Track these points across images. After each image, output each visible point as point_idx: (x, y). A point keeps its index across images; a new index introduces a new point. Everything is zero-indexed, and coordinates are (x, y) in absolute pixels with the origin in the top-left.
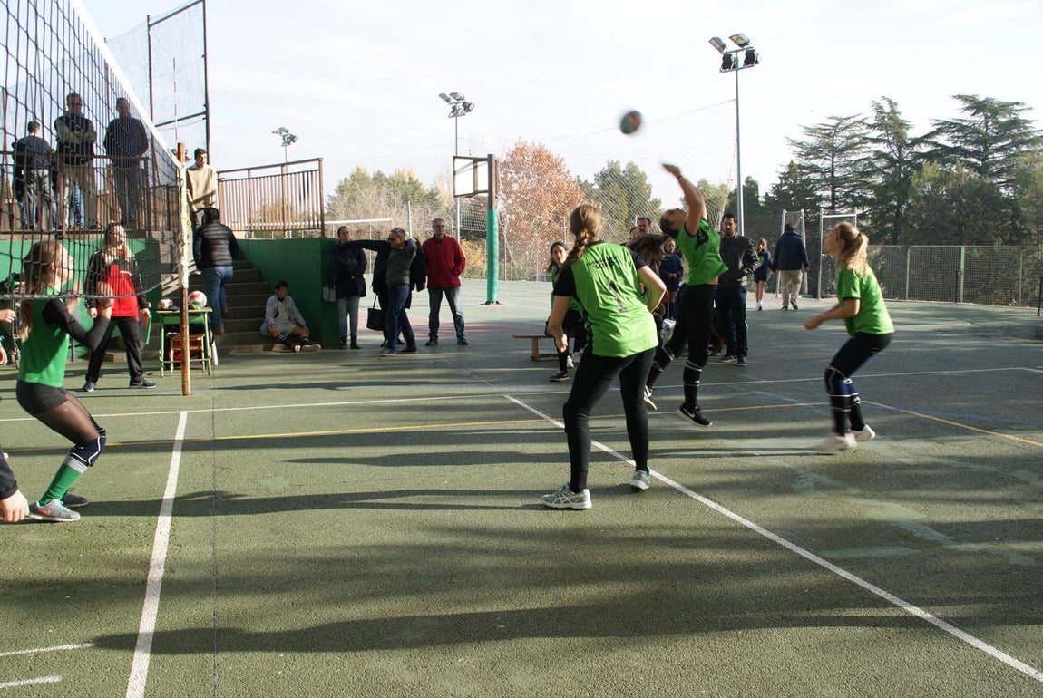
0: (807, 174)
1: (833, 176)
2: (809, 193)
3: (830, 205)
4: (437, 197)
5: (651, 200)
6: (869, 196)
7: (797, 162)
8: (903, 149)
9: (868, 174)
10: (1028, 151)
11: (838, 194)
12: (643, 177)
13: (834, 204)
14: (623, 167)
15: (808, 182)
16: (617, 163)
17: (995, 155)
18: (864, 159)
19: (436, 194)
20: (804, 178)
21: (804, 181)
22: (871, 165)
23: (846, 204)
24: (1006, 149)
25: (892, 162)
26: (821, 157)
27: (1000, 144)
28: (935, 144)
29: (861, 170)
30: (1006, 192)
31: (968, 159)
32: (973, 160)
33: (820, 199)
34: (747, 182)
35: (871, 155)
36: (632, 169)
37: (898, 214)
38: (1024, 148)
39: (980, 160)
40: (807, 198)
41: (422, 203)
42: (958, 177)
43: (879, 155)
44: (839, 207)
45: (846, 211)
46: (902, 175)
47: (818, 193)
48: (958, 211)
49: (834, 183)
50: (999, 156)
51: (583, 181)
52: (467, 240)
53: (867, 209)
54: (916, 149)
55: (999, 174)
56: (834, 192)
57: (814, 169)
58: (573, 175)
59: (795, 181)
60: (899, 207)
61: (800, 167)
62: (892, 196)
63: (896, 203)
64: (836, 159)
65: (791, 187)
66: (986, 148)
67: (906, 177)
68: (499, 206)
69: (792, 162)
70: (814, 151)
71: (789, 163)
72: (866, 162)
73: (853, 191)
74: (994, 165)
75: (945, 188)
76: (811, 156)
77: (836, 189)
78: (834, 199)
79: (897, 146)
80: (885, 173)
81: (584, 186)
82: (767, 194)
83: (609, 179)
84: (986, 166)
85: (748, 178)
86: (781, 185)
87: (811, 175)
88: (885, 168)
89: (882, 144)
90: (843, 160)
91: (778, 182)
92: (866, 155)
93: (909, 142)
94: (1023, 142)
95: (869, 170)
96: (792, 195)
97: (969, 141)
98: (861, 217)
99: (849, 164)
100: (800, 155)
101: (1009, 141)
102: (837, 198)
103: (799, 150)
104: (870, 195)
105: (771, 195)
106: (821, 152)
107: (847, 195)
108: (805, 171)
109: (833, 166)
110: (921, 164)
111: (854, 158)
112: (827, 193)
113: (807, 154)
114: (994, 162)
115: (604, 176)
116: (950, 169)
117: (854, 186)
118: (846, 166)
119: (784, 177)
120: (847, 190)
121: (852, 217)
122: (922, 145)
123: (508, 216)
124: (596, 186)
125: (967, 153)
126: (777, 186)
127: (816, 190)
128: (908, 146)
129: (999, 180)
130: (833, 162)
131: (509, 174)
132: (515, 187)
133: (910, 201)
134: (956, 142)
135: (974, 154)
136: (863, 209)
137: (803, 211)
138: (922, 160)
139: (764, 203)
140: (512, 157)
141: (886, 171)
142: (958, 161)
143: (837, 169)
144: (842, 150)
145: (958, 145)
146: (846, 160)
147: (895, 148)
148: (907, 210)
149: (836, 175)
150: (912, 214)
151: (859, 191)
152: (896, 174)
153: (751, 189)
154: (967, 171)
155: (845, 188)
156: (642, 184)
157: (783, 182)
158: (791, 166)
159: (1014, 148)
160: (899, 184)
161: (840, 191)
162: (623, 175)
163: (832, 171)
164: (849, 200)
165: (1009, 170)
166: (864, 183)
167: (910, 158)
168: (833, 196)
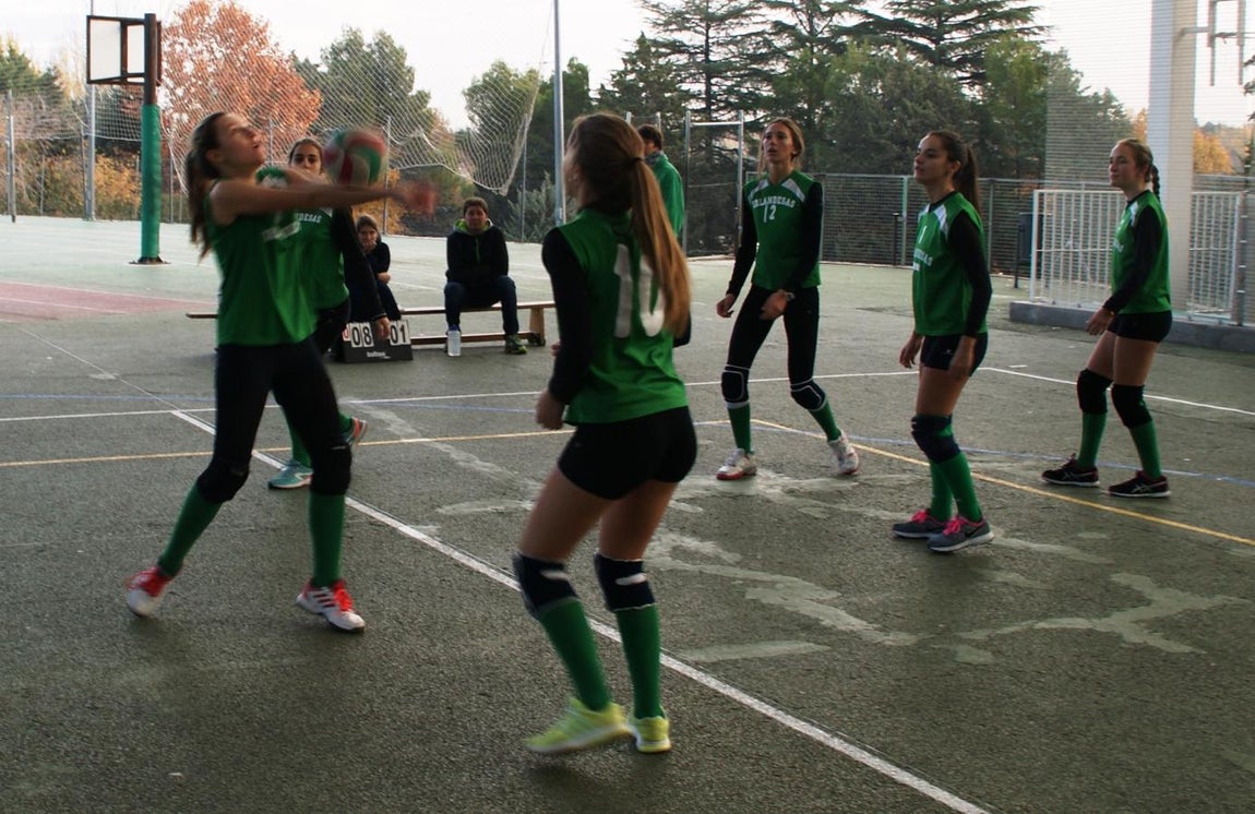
0: (666, 55)
1: (707, 60)
2: (670, 86)
3: (703, 105)
4: (57, 83)
5: (413, 93)
6: (765, 94)
7: (651, 34)
8: (815, 20)
9: (763, 58)
10: (1001, 32)
11: (715, 89)
12: (399, 55)
13: (709, 104)
14: (368, 39)
15: (668, 68)
16: (359, 30)
17: (954, 34)
18: (757, 34)
19: (55, 78)
20: (662, 61)
21: (661, 66)
22: (768, 43)
23: (729, 106)
24: (970, 26)
25: (800, 41)
26: (688, 29)
27: (960, 18)
28: (866, 14)
29: (751, 51)
30: (972, 93)
31: (914, 39)
32: (922, 41)
33: (688, 96)
34: (570, 65)
35: (768, 28)
36: (384, 42)
37: (810, 123)
38: (995, 26)
39: (933, 41)
40: (667, 95)
41: (30, 93)
42: (902, 67)
43: (780, 28)
44: (716, 111)
45: (728, 116)
46: (815, 62)
47: (685, 87)
48: (901, 121)
49: (711, 71)
50: (960, 36)
51: (301, 60)
52: (107, 156)
53: (760, 114)
54: (837, 20)
55: (960, 64)
56: (709, 85)
57: (677, 47)
58: (285, 51)
59: (648, 67)
60: (811, 111)
61: (655, 43)
62: (799, 95)
63: (806, 106)
64: (712, 33)
65: (641, 75)
66: (940, 23)
67: (821, 64)
68: (162, 97)
69: (643, 36)
70: (678, 19)
71: (638, 36)
72: (759, 39)
73: (739, 84)
74: (952, 49)
75: (880, 84)
76: (674, 27)
77: (713, 81)
78: (710, 97)
79: (807, 14)
80: (788, 57)
81: (305, 68)
82: (603, 86)
83: (344, 56)
84: (943, 51)
85: (572, 59)
86: (625, 72)
87: (673, 58)
88: (789, 49)
89: (783, 10)
90: (723, 33)
91: (621, 67)
92: (759, 28)
93: (825, 9)
94: (994, 16)
95: (764, 50)
96: (643, 90)
97: (916, 11)
98: (753, 127)
99: (733, 41)
100: (656, 24)
101: (975, 14)
102: (714, 96)
103: (654, 15)
104: (766, 91)
105: (609, 87)
106: (688, 20)
107: (730, 91)
108: (663, 50)
109: (707, 41)
110: (843, 44)
111: (738, 31)
112: (700, 87)
113: (667, 24)
114: (953, 46)
115: (336, 51)
116: (887, 53)
117: (741, 76)
118: (728, 43)
119: (630, 60)
120: (729, 83)
121: (737, 127)
122: (845, 14)
123: (176, 116)
124: (323, 69)
125: (911, 30)
126: (620, 73)
127: (681, 81)
128: (824, 15)
129: (960, 74)
130: (708, 38)
131: (178, 48)
132: (189, 67)
133: (827, 104)
134: (896, 12)
135: (924, 32)
136: (755, 114)
137: (658, 114)
138: (845, 38)
139: (597, 100)
140: (183, 18)
141: (790, 53)
142: (899, 42)
143: (714, 48)
144: (722, 19)
145: (899, 16)
146: (727, 35)
147: (804, 18)
148: (822, 117)
149: (712, 57)
150: (831, 124)
151: (748, 85)
152: (805, 60)
153: (576, 79)
154: (911, 57)
155: (726, 78)
156: (400, 65)
157: (629, 67)
158: (642, 41)
159: (981, 25)
160: (810, 76)
161: (720, 85)
162: (368, 50)
163: (707, 52)
164: (733, 100)
165: (975, 60)
166: (757, 73)
167: (826, 35)
168: (708, 91)
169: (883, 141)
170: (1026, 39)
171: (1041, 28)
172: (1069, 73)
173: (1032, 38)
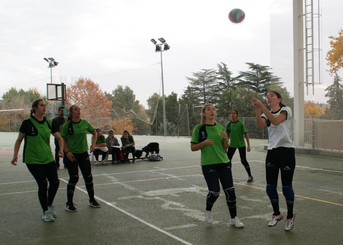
1: (204, 92)
2: (196, 98)
3: (204, 102)
5: (135, 101)
7: (191, 86)
8: (229, 82)
9: (217, 91)
10: (271, 84)
11: (206, 98)
12: (132, 92)
14: (124, 88)
15: (195, 94)
17: (261, 85)
18: (215, 85)
20: (194, 92)
22: (218, 88)
24: (264, 83)
25: (226, 87)
26: (200, 85)
27: (262, 81)
28: (240, 80)
29: (215, 89)
31: (252, 86)
32: (254, 86)
33: (200, 100)
34: (172, 94)
35: (218, 84)
36: (127, 89)
37: (228, 106)
38: (270, 82)
39: (256, 86)
42: (249, 92)
43: (221, 84)
46: (229, 92)
47: (199, 98)
49: (205, 94)
53: (217, 104)
54: (234, 82)
55: (262, 91)
56: (205, 97)
57: (197, 89)
59: (190, 94)
60: (228, 103)
61: (192, 88)
62: (225, 99)
64: (205, 85)
66: (258, 82)
67: (231, 92)
70: (197, 82)
71: (188, 86)
73: (212, 97)
75: (244, 96)
77: (206, 97)
78: (205, 100)
81: (108, 95)
83: (118, 92)
84: (258, 88)
85: (173, 92)
87: (196, 91)
88: (223, 89)
89: (222, 80)
90: (208, 85)
93: (231, 79)
94: (270, 80)
95: (217, 89)
96: (189, 99)
97: (252, 79)
99: (210, 87)
100: (192, 84)
101: (265, 80)
103: (192, 81)
104: (218, 99)
105: (181, 99)
106: (199, 83)
107: (210, 99)
108: (194, 90)
109: (204, 87)
110: (235, 87)
111: (212, 85)
112: (203, 98)
113: (195, 83)
114: (261, 87)
115: (116, 91)
116: (246, 89)
117: (212, 95)
119: (186, 92)
122: (236, 80)
124: (113, 96)
125: (251, 84)
126: (184, 95)
128: (231, 81)
129: (262, 94)
131: (76, 91)
132: (79, 96)
133: (232, 101)
134: (247, 80)
138: (236, 86)
139: (179, 102)
140: (77, 84)
141: (223, 90)
142: (248, 87)
143: (206, 89)
144: (207, 82)
146: (209, 86)
147: (226, 81)
148: (231, 104)
149: (206, 91)
151: (214, 97)
152: (227, 91)
153: (174, 96)
154: (251, 90)
155: (209, 96)
157: (186, 94)
158: (188, 88)
159: (267, 82)
160: (228, 95)
161: (207, 97)
162: (124, 91)
163: (204, 90)
164: (210, 101)
165: (266, 90)
166: (216, 94)
167: (232, 85)
168: (205, 99)
169: (245, 110)
170: (277, 85)
171: (280, 83)
172: (287, 93)
173: (279, 85)
